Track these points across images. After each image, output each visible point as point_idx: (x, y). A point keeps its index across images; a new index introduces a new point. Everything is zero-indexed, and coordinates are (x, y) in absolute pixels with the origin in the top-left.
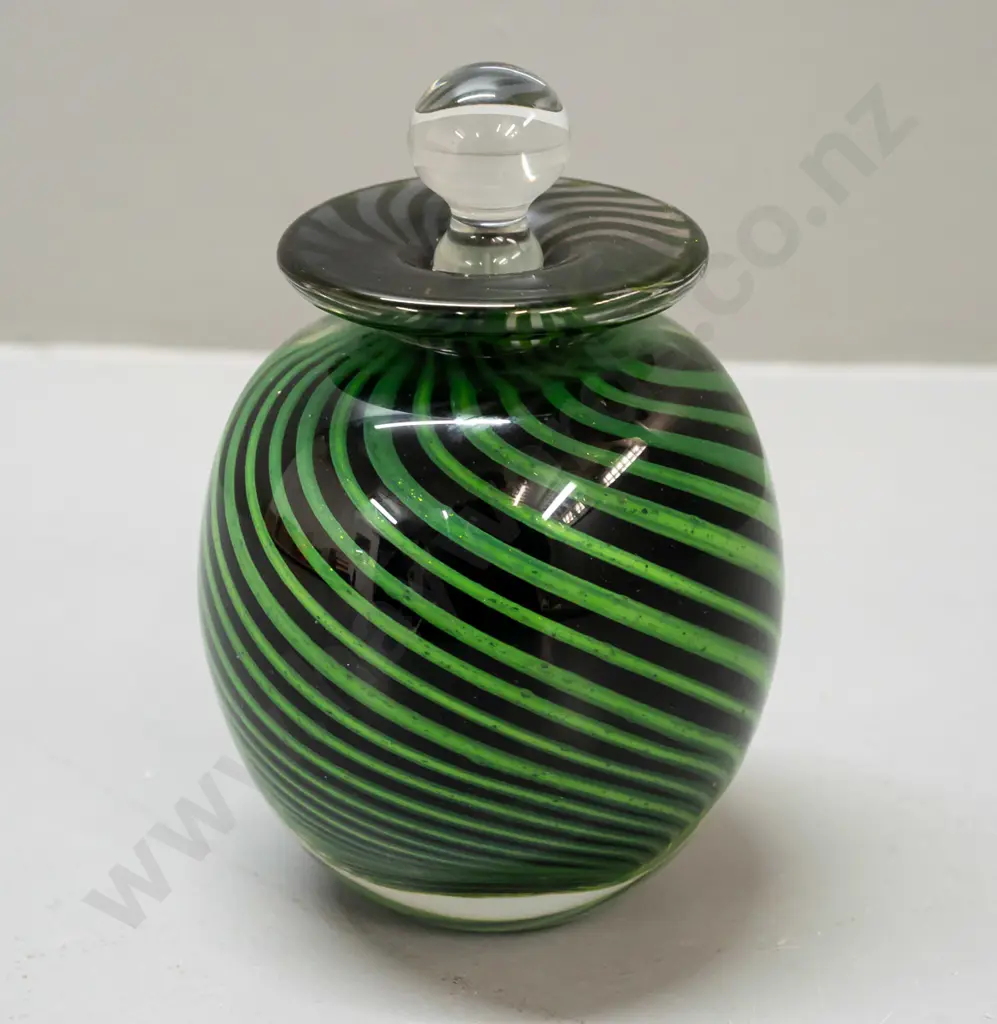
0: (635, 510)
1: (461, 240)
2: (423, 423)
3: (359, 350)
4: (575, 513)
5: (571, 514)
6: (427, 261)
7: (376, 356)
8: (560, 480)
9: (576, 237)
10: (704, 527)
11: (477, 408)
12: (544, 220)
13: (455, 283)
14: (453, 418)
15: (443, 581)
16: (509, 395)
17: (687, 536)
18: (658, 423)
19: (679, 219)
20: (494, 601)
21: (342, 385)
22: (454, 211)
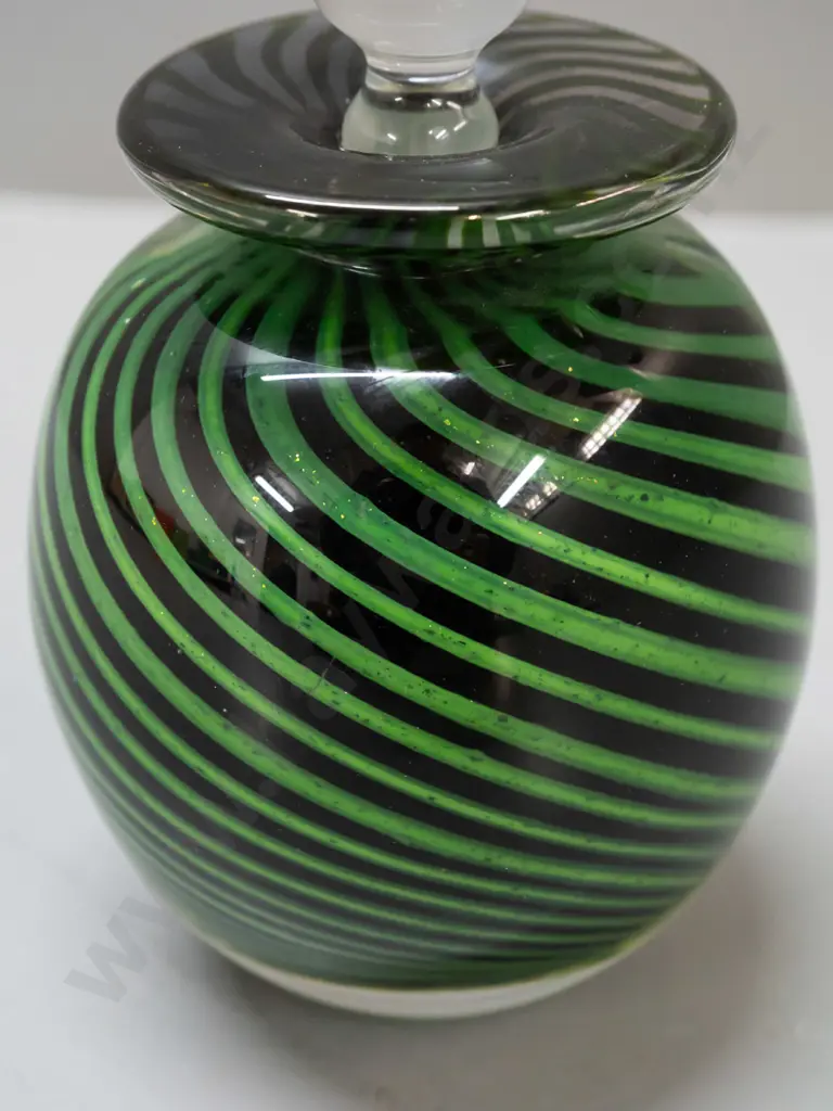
0: (631, 497)
1: (381, 102)
2: (331, 376)
3: (238, 264)
4: (543, 495)
5: (537, 497)
6: (331, 133)
7: (261, 273)
8: (523, 454)
9: (544, 98)
10: (725, 511)
11: (409, 356)
12: (497, 72)
13: (374, 171)
14: (373, 368)
15: (358, 604)
16: (456, 338)
17: (703, 529)
18: (658, 362)
19: (691, 72)
20: (431, 632)
21: (215, 317)
22: (370, 60)
